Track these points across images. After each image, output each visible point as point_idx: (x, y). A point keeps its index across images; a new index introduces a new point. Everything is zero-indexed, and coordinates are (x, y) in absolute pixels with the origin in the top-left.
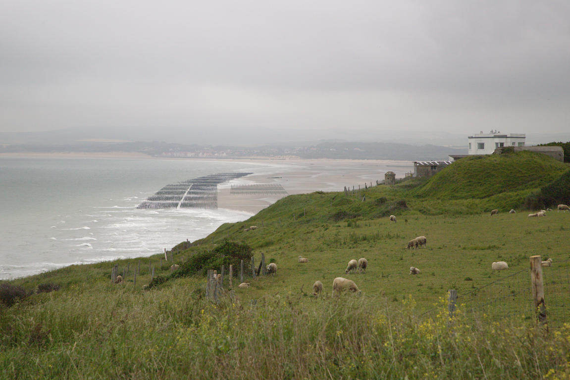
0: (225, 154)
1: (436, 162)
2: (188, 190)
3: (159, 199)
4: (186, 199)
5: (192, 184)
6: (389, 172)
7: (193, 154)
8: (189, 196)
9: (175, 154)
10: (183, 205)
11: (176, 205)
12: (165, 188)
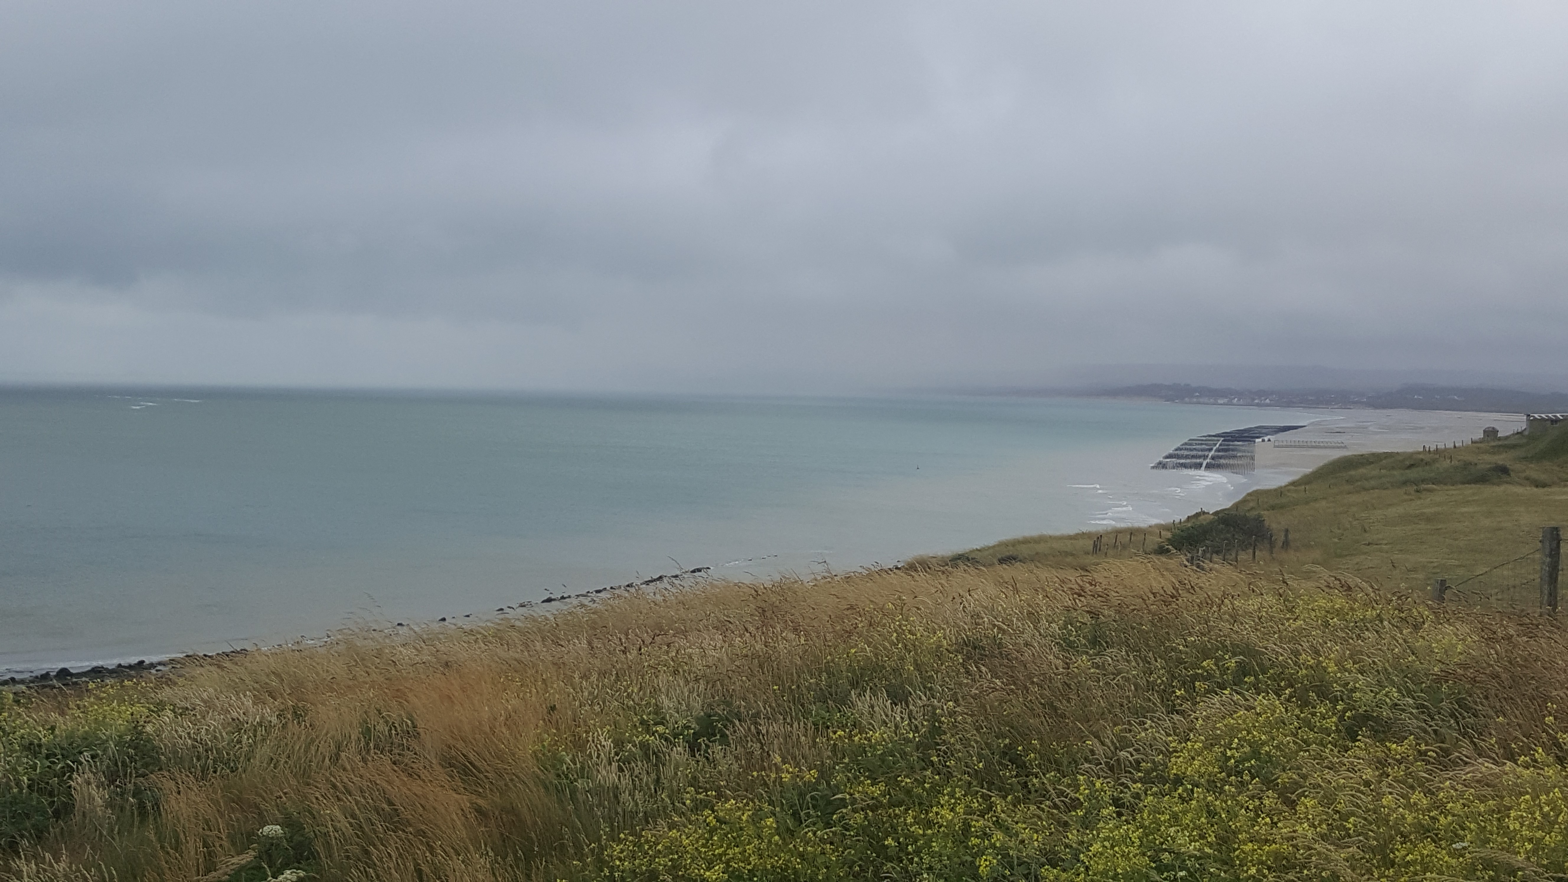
0: (1268, 401)
1: (1558, 415)
2: (1218, 446)
3: (1178, 457)
4: (1213, 458)
5: (1222, 439)
6: (1488, 428)
7: (1226, 400)
8: (1217, 453)
9: (1201, 400)
10: (1209, 467)
11: (1198, 466)
12: (1186, 444)
